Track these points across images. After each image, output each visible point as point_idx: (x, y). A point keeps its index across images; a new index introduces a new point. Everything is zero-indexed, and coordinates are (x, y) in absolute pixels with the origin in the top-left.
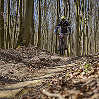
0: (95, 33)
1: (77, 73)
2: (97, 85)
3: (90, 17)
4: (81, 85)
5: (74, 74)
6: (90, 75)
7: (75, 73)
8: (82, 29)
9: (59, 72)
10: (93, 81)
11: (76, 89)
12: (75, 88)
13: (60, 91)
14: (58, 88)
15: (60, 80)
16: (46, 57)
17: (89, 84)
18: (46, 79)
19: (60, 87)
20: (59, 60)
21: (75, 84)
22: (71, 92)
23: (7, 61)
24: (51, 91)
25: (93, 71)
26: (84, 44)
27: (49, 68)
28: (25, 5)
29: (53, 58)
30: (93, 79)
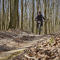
0: (56, 21)
1: (45, 44)
4: (48, 51)
5: (43, 45)
6: (53, 46)
8: (48, 18)
9: (34, 44)
11: (45, 54)
12: (44, 54)
13: (35, 55)
14: (34, 53)
15: (35, 49)
17: (53, 51)
18: (26, 49)
20: (34, 37)
21: (44, 51)
22: (42, 56)
24: (30, 55)
25: (55, 43)
26: (49, 27)
28: (13, 4)
30: (55, 48)
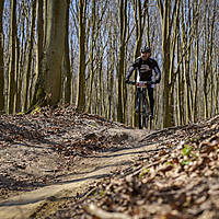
0: (206, 76)
1: (164, 166)
2: (210, 192)
3: (195, 41)
4: (173, 192)
5: (158, 168)
6: (194, 171)
7: (161, 167)
8: (176, 66)
9: (126, 163)
10: (200, 184)
11: (164, 203)
12: (160, 201)
13: (127, 206)
14: (124, 199)
15: (127, 183)
16: (97, 130)
17: (192, 189)
18: (98, 181)
19: (127, 197)
20: (125, 136)
21: (161, 191)
22: (152, 209)
23: (11, 141)
24: (108, 206)
25: (200, 161)
26: (181, 99)
27: (105, 154)
29: (112, 132)
30: (200, 179)
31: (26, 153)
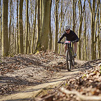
7: (91, 74)
8: (97, 34)
9: (76, 74)
11: (93, 87)
15: (77, 80)
16: (63, 61)
19: (77, 86)
21: (91, 83)
23: (27, 65)
26: (99, 49)
31: (33, 70)
